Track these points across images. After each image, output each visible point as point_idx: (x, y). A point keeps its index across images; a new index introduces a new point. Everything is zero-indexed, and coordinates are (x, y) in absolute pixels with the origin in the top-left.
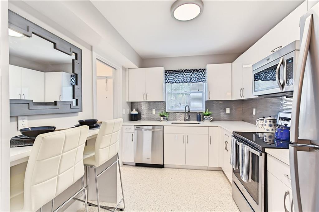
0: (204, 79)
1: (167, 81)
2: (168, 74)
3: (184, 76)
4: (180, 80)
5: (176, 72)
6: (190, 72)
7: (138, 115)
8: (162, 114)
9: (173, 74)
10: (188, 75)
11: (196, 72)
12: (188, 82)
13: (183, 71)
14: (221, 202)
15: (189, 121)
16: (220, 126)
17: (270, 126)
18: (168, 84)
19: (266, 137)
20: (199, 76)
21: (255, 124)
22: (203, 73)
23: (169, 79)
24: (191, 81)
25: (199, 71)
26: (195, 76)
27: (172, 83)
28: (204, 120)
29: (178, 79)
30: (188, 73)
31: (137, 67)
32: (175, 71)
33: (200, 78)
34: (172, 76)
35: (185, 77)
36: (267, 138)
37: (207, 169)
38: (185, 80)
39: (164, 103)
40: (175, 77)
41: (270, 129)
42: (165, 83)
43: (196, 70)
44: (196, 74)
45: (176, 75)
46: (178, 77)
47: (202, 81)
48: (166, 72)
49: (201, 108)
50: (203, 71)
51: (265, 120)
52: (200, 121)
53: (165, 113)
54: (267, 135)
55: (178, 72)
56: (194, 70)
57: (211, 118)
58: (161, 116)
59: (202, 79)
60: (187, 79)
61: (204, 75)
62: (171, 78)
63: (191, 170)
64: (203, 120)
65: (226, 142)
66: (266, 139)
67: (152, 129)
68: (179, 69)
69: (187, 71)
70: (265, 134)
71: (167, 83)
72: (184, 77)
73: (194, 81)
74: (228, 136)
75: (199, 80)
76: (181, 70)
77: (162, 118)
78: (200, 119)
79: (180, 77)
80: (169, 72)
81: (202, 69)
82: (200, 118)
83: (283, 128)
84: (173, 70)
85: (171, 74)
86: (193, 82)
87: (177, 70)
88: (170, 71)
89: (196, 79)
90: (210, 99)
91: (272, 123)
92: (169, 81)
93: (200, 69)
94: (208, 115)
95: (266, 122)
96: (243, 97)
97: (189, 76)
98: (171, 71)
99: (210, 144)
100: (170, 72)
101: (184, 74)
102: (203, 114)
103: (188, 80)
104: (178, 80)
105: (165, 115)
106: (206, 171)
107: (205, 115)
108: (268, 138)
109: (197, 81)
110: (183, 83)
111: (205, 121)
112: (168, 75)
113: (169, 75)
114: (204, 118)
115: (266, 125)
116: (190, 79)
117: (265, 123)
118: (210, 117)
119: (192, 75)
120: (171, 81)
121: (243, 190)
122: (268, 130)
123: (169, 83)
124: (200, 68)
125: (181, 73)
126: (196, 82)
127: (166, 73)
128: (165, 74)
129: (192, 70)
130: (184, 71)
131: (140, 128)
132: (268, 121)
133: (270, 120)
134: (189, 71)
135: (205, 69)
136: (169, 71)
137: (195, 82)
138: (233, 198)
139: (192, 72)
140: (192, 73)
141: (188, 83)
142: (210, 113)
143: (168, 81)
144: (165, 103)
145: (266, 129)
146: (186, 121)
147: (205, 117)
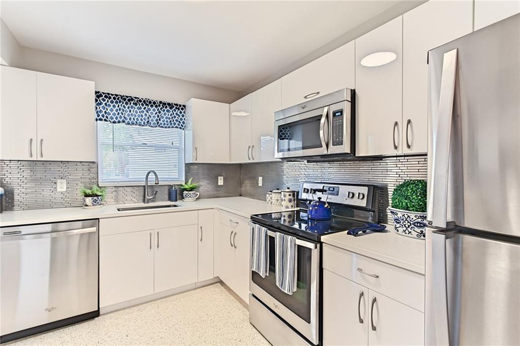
0: (184, 123)
1: (101, 117)
2: (104, 100)
3: (143, 112)
4: (134, 119)
5: (125, 100)
6: (156, 106)
7: (4, 197)
8: (89, 192)
9: (116, 102)
10: (153, 110)
11: (168, 108)
12: (152, 125)
13: (140, 101)
14: (238, 340)
15: (154, 201)
16: (217, 206)
17: (290, 201)
18: (103, 122)
19: (284, 216)
20: (175, 117)
21: (266, 201)
22: (181, 113)
23: (105, 112)
24: (158, 124)
25: (175, 107)
26: (166, 115)
27: (114, 122)
28: (184, 198)
29: (129, 115)
30: (152, 106)
31: (7, 64)
32: (123, 98)
33: (177, 120)
34: (114, 106)
35: (146, 115)
36: (286, 218)
37: (194, 287)
38: (145, 119)
39: (92, 165)
40: (123, 111)
41: (290, 205)
42: (97, 120)
43: (169, 104)
44: (168, 111)
45: (124, 107)
46: (130, 111)
47: (180, 126)
48: (98, 95)
49: (175, 176)
50: (182, 109)
51: (282, 193)
52: (176, 200)
53: (98, 188)
54: (287, 214)
55: (129, 100)
56: (165, 104)
57: (197, 194)
58: (87, 195)
59: (180, 122)
60: (150, 119)
61: (183, 116)
62: (112, 110)
63: (165, 299)
64: (182, 198)
65: (232, 232)
66: (284, 220)
67: (52, 232)
68: (133, 96)
69: (150, 102)
70: (283, 214)
71: (101, 120)
72: (143, 115)
73: (164, 124)
74: (238, 223)
75: (175, 124)
76: (136, 98)
77: (89, 200)
78: (176, 198)
79: (134, 112)
80: (106, 97)
81: (180, 106)
82: (176, 196)
83: (317, 204)
84: (117, 95)
85: (112, 102)
86: (162, 127)
87: (127, 97)
88: (108, 94)
89: (167, 121)
90: (196, 160)
91: (291, 197)
92: (107, 117)
93: (177, 105)
94: (192, 189)
95: (285, 196)
96: (253, 159)
97: (154, 113)
98: (112, 95)
99: (201, 240)
100: (110, 98)
101: (143, 108)
102: (182, 187)
103: (152, 120)
104: (130, 119)
105: (99, 193)
106: (193, 291)
107: (186, 190)
108: (288, 218)
109: (170, 125)
110: (140, 125)
111: (186, 200)
112: (104, 103)
113: (106, 104)
114: (184, 195)
115: (285, 200)
116: (157, 120)
117: (283, 198)
118: (195, 193)
119: (160, 112)
120: (112, 118)
121: (276, 307)
122: (287, 207)
123: (105, 120)
124: (176, 103)
125: (136, 104)
126: (169, 127)
127: (98, 97)
128: (96, 100)
129: (161, 102)
130: (144, 101)
131: (20, 232)
132: (287, 194)
133: (289, 193)
134: (154, 103)
135: (184, 106)
136: (108, 96)
137: (166, 127)
138: (251, 323)
139: (159, 106)
140: (161, 109)
141: (152, 127)
142: (194, 185)
143: (103, 116)
144: (95, 165)
145: (284, 207)
146: (148, 203)
147: (185, 192)
